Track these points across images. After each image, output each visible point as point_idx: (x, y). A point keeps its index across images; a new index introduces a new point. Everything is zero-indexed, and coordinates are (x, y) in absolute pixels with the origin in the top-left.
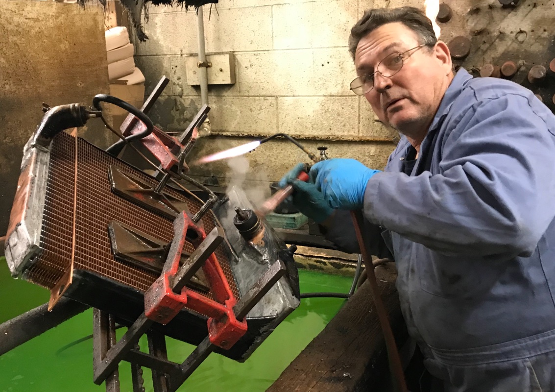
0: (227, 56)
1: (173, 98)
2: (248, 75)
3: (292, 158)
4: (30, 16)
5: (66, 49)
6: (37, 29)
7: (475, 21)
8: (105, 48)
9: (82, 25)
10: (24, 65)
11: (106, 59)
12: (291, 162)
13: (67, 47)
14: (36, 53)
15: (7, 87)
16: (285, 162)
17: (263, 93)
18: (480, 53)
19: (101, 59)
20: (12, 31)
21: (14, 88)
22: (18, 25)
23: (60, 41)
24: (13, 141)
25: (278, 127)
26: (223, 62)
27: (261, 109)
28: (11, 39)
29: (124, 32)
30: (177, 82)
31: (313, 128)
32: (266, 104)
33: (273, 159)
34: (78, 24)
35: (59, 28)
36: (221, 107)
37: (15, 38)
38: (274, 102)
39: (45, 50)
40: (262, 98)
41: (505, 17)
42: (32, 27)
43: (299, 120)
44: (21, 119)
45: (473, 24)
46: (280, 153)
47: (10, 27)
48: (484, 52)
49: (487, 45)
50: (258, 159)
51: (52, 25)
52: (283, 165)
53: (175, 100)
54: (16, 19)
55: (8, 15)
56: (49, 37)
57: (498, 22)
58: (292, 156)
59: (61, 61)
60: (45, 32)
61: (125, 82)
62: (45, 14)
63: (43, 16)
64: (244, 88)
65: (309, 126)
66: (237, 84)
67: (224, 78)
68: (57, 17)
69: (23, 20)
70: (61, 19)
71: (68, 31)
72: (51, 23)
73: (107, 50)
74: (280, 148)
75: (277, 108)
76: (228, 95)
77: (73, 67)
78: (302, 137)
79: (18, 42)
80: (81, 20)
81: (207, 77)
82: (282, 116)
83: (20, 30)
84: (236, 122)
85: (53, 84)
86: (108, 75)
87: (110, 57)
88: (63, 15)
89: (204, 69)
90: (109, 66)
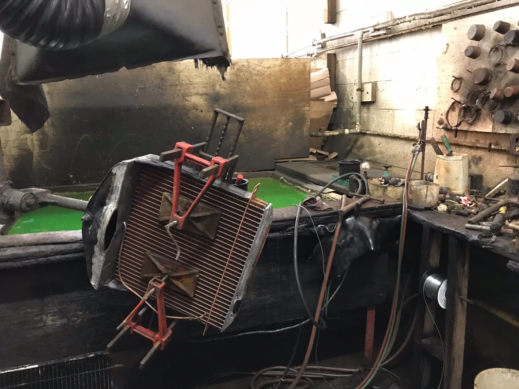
0: (371, 84)
1: (349, 109)
2: (382, 96)
3: (398, 151)
4: (265, 66)
5: (284, 82)
6: (268, 72)
7: (496, 57)
8: (310, 81)
9: (296, 69)
10: (259, 90)
11: (310, 87)
12: (398, 153)
13: (285, 81)
14: (266, 84)
15: (249, 101)
16: (394, 153)
17: (387, 108)
18: (498, 80)
19: (306, 87)
20: (255, 74)
21: (252, 101)
22: (259, 71)
23: (281, 78)
24: (248, 127)
25: (393, 129)
26: (368, 88)
27: (386, 118)
28: (254, 77)
29: (327, 71)
30: (351, 100)
31: (410, 131)
32: (388, 114)
33: (389, 150)
34: (294, 68)
35: (281, 71)
36: (368, 116)
37: (256, 77)
38: (392, 113)
39: (271, 82)
40: (387, 110)
41: (514, 53)
42: (266, 71)
43: (403, 125)
44: (254, 116)
45: (495, 59)
46: (392, 146)
47: (254, 72)
48: (501, 80)
49: (503, 74)
50: (382, 149)
51: (277, 70)
52: (394, 154)
53: (350, 111)
54: (258, 68)
55: (254, 67)
56: (275, 76)
57: (510, 57)
58: (398, 149)
59: (280, 88)
60: (273, 74)
61: (323, 100)
62: (274, 64)
63: (272, 66)
64: (379, 104)
65: (408, 130)
66: (376, 102)
67: (368, 98)
68: (281, 66)
69: (261, 68)
70: (283, 66)
71: (286, 72)
72: (277, 69)
73: (311, 82)
74: (393, 143)
75: (393, 117)
76: (372, 107)
77: (287, 91)
78: (402, 137)
79: (258, 79)
80: (295, 66)
81: (361, 97)
82: (395, 122)
83: (259, 73)
84: (374, 125)
85: (274, 100)
86: (310, 95)
87: (312, 86)
88: (285, 65)
89: (359, 92)
90: (312, 91)
